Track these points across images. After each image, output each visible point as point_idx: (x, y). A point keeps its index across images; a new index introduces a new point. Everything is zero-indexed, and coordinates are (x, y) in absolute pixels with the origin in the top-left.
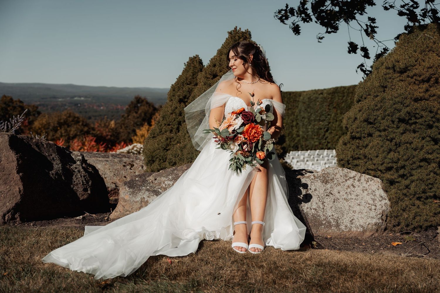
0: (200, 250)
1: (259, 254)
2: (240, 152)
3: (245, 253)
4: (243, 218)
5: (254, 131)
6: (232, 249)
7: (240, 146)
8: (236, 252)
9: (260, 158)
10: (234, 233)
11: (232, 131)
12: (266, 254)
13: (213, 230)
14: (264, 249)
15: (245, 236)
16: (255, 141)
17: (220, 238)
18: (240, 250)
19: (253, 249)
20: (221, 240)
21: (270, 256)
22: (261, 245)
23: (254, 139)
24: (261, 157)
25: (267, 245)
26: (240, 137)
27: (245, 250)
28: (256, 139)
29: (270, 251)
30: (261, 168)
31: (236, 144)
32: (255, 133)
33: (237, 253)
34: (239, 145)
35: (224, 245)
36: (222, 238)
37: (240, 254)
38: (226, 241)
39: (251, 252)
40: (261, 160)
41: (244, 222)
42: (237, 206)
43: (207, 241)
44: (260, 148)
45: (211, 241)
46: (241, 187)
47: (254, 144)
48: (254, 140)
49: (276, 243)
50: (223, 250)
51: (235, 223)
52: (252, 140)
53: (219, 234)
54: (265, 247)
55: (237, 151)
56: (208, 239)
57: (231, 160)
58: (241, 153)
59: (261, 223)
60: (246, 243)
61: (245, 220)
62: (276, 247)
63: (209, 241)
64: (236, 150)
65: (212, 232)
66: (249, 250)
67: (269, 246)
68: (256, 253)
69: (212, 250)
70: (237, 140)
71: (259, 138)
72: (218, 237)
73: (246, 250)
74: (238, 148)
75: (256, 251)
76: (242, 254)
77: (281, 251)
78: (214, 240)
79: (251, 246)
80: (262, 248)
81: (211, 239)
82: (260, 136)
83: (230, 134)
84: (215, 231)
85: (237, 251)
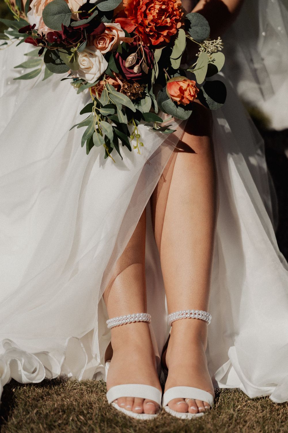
0: (6, 419)
1: (201, 418)
2: (111, 81)
3: (155, 420)
4: (136, 301)
5: (157, 7)
6: (110, 407)
7: (112, 60)
8: (124, 417)
9: (183, 98)
10: (109, 355)
11: (81, 9)
12: (224, 417)
13: (40, 347)
14: (215, 402)
15: (149, 361)
16: (161, 39)
17: (63, 373)
18: (137, 408)
19: (179, 405)
20: (68, 379)
21: (238, 424)
22: (204, 388)
23: (159, 36)
24: (186, 94)
25: (221, 386)
26: (110, 29)
27: (153, 409)
28: (165, 33)
29: (235, 407)
30: (188, 139)
31: (98, 53)
32: (162, 12)
33: (131, 419)
34: (107, 56)
35: (81, 398)
36: (70, 375)
37: (138, 421)
38: (85, 383)
39: (174, 414)
40: (186, 108)
41: (142, 316)
42: (115, 267)
43: (22, 385)
44: (176, 65)
45: (37, 385)
46: (127, 202)
47: (158, 53)
48: (157, 39)
49: (250, 379)
50: (82, 413)
51: (111, 322)
52: (152, 36)
53: (62, 360)
54: (217, 394)
55: (100, 78)
56: (25, 380)
57: (87, 109)
58: (114, 86)
59: (200, 314)
60: (153, 384)
61: (145, 310)
62: (251, 394)
63: (30, 385)
64: (98, 75)
65: (37, 354)
66: (167, 409)
67: (227, 390)
68: (190, 416)
69: (47, 415)
70: (101, 37)
71: (173, 30)
72: (56, 372)
73: (158, 409)
74: (104, 65)
75: (192, 408)
76: (145, 422)
77: (272, 404)
78: (47, 383)
79: (171, 394)
80: (207, 397)
81: (34, 379)
82: (179, 25)
83: (72, 20)
84: (45, 353)
85: (129, 413)
